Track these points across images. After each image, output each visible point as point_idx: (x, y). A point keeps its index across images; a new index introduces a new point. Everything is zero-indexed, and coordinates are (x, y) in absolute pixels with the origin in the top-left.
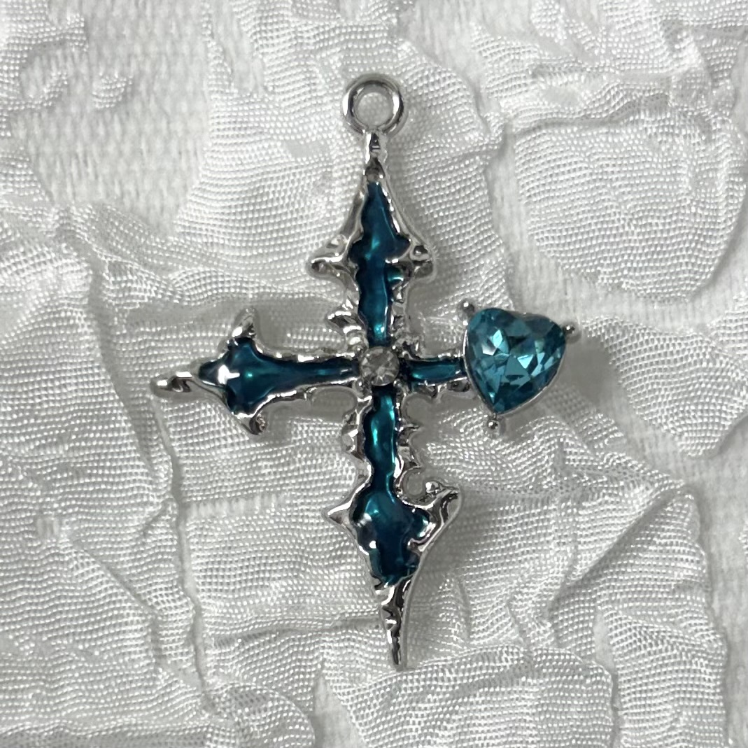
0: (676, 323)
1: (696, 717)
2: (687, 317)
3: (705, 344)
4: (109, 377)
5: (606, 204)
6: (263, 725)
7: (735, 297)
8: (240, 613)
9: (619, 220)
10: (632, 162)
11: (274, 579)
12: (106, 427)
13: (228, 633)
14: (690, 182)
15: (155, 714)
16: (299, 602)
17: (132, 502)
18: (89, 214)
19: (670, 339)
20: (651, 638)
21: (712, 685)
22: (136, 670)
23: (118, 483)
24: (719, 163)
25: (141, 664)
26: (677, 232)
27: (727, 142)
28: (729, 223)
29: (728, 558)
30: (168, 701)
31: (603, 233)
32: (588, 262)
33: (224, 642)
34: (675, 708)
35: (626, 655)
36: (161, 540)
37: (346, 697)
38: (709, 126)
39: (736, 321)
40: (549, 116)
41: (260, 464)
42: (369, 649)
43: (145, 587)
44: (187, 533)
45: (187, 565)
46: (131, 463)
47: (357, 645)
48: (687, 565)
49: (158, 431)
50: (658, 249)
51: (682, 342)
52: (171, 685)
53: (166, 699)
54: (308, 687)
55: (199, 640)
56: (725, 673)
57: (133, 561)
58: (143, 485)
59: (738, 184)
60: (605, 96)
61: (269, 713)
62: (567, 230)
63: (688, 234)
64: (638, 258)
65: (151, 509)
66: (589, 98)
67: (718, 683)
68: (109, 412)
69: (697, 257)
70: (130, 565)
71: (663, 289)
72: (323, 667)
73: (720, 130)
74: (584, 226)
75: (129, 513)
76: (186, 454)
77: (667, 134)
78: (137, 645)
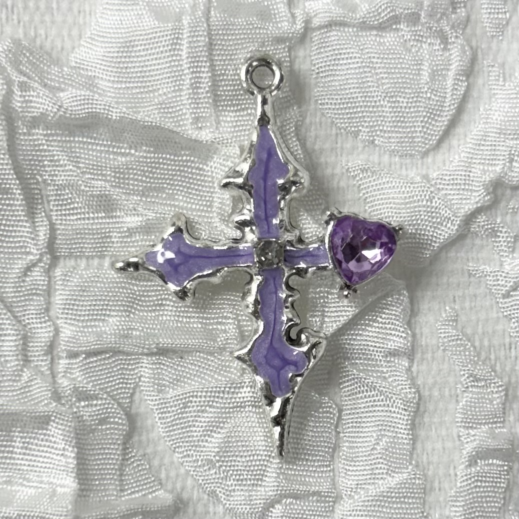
0: (409, 172)
1: (391, 443)
2: (417, 168)
3: (426, 189)
4: (10, 162)
5: (369, 84)
6: (93, 416)
7: (451, 159)
8: (86, 336)
9: (377, 96)
10: (390, 57)
11: (112, 316)
12: (5, 196)
13: (76, 349)
14: (429, 76)
15: (18, 399)
16: (128, 333)
17: (19, 251)
18: (8, 46)
19: (403, 183)
20: (367, 386)
21: (405, 423)
22: (8, 368)
23: (9, 237)
24: (451, 65)
25: (13, 364)
26: (416, 109)
27: (458, 51)
28: (452, 107)
29: (427, 337)
30: (28, 392)
31: (365, 104)
32: (354, 123)
33: (73, 355)
34: (378, 436)
35: (349, 395)
36: (36, 280)
37: (153, 403)
38: (447, 39)
39: (450, 175)
40: (338, 19)
41: (111, 234)
42: (173, 372)
43: (21, 311)
44: (55, 277)
45: (52, 299)
46: (21, 224)
47: (165, 368)
48: (397, 339)
49: (42, 203)
50: (402, 119)
51: (412, 186)
52: (31, 381)
53: (27, 390)
54: (128, 393)
55: (55, 353)
56: (415, 416)
57: (15, 292)
58: (27, 240)
59: (462, 81)
60: (378, 10)
61: (98, 408)
62: (341, 99)
63: (423, 112)
64: (387, 124)
65: (32, 257)
66: (367, 10)
67: (409, 422)
68: (8, 186)
69: (428, 128)
70: (13, 295)
71: (403, 147)
72: (140, 381)
73: (454, 43)
74: (353, 98)
75: (15, 259)
76: (60, 222)
77: (418, 40)
78: (11, 351)
